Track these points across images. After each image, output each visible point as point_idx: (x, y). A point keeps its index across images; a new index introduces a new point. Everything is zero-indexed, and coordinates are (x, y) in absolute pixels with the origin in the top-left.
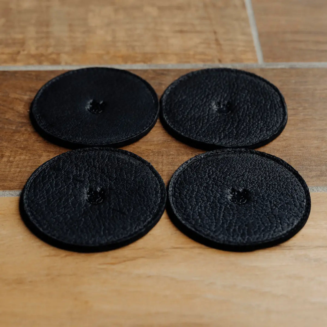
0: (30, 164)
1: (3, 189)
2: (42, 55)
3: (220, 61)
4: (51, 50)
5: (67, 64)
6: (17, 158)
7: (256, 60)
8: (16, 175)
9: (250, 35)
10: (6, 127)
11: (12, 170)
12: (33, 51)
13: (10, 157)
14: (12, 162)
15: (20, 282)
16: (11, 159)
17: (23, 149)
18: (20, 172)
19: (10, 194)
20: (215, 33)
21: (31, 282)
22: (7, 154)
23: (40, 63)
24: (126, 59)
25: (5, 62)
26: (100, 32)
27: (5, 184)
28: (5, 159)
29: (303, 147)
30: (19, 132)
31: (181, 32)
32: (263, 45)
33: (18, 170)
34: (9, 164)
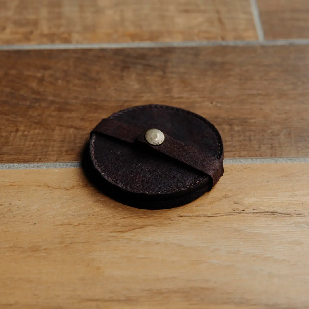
0: (44, 138)
1: (18, 162)
2: (54, 35)
3: (223, 38)
4: (62, 29)
5: (78, 43)
6: (31, 132)
7: (257, 38)
8: (31, 148)
9: (250, 13)
10: (21, 102)
11: (27, 143)
12: (46, 31)
13: (24, 131)
14: (26, 136)
15: (35, 249)
16: (26, 133)
17: (37, 123)
18: (34, 145)
19: (24, 166)
20: (218, 12)
21: (45, 249)
22: (22, 128)
23: (53, 42)
24: (134, 37)
25: (19, 41)
26: (109, 13)
27: (21, 157)
28: (20, 133)
29: (303, 119)
30: (33, 107)
31: (186, 11)
32: (263, 23)
33: (33, 143)
34: (24, 138)
